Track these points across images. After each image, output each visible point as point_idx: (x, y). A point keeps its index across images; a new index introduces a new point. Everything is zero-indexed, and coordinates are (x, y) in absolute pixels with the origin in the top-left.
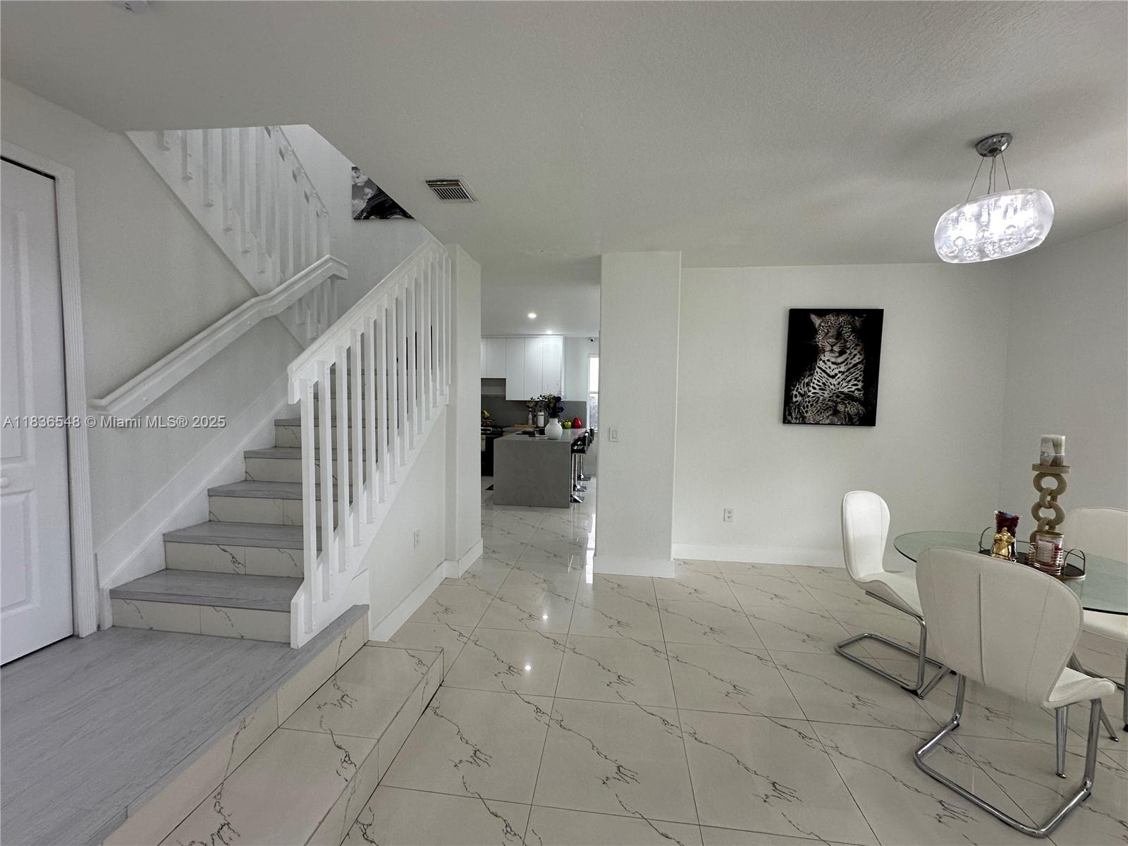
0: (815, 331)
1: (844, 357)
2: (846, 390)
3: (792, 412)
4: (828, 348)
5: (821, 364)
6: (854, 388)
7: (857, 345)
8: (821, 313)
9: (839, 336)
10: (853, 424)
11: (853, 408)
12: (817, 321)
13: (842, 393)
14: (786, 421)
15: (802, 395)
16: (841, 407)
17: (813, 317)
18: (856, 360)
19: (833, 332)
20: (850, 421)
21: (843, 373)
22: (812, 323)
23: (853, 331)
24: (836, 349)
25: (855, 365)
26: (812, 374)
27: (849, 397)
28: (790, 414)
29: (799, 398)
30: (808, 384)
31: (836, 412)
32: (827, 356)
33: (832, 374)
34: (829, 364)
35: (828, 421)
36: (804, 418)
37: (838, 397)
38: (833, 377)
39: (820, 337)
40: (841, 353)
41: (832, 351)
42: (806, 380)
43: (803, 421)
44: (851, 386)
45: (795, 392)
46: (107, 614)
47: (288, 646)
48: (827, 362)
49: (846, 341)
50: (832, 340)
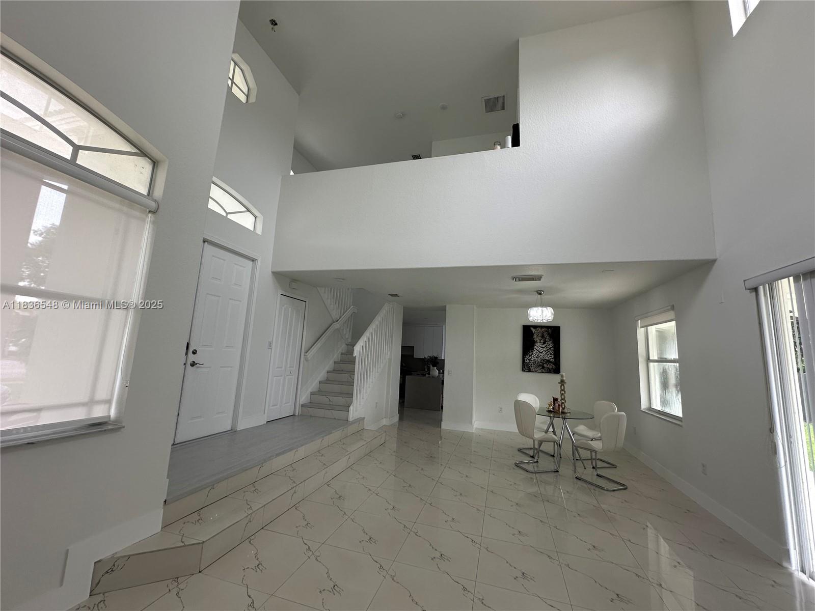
0: (533, 334)
1: (546, 344)
2: (547, 358)
3: (526, 367)
4: (539, 341)
5: (536, 347)
6: (550, 358)
7: (550, 340)
8: (535, 327)
9: (543, 337)
10: (551, 373)
11: (550, 366)
12: (533, 330)
13: (545, 359)
14: (523, 371)
16: (545, 365)
17: (532, 329)
18: (550, 346)
19: (540, 335)
20: (550, 371)
21: (545, 351)
22: (532, 332)
23: (548, 334)
24: (542, 341)
25: (550, 348)
26: (533, 351)
27: (548, 361)
28: (524, 368)
29: (528, 361)
30: (531, 355)
31: (543, 367)
32: (538, 344)
33: (541, 351)
35: (540, 371)
36: (530, 369)
37: (544, 361)
38: (541, 353)
39: (535, 337)
40: (544, 343)
41: (540, 342)
42: (531, 354)
43: (530, 371)
44: (550, 357)
45: (526, 358)
46: (300, 411)
47: (347, 420)
48: (538, 347)
49: (546, 339)
50: (540, 338)
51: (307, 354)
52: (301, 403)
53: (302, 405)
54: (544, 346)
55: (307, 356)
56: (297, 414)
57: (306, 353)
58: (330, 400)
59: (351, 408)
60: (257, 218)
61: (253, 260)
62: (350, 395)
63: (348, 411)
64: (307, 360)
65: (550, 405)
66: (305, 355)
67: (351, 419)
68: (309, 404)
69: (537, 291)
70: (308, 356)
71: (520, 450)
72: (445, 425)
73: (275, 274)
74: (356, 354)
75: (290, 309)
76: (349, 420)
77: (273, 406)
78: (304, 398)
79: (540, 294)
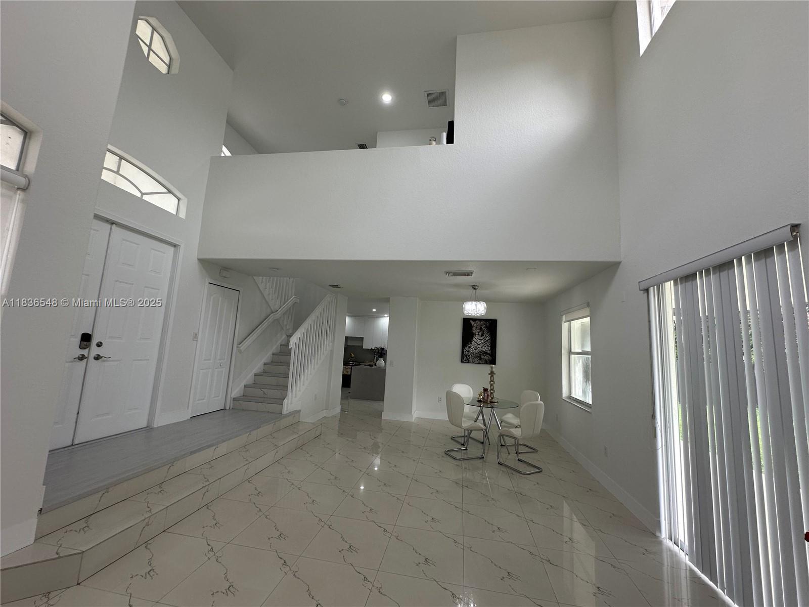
0: (472, 327)
1: (484, 337)
2: (484, 350)
3: (465, 358)
5: (474, 339)
6: (487, 349)
7: (488, 333)
8: (475, 320)
9: (481, 329)
10: (487, 364)
11: (487, 357)
12: (473, 323)
14: (462, 362)
15: (468, 351)
16: (482, 357)
17: (471, 321)
18: (488, 338)
19: (478, 327)
20: (486, 362)
21: (483, 343)
22: (471, 324)
23: (486, 328)
24: (480, 334)
25: (487, 340)
26: (471, 344)
27: (485, 353)
28: (463, 359)
29: (467, 353)
30: (470, 347)
31: (481, 359)
32: (477, 336)
33: (479, 343)
34: (478, 339)
35: (478, 362)
36: (469, 360)
37: (481, 352)
38: (479, 345)
39: (474, 329)
40: (482, 336)
41: (478, 334)
43: (468, 362)
44: (486, 349)
45: (465, 350)
46: (232, 404)
47: (281, 413)
48: (477, 339)
49: (484, 331)
50: (478, 331)
51: (240, 346)
52: (233, 396)
53: (234, 398)
54: (481, 338)
55: (239, 347)
56: (228, 408)
57: (239, 344)
58: (264, 393)
59: (285, 401)
60: (180, 200)
61: (175, 246)
62: (285, 387)
63: (282, 404)
64: (240, 352)
65: (480, 395)
66: (237, 347)
67: (285, 412)
68: (242, 397)
69: (472, 286)
70: (241, 348)
71: (453, 438)
72: (385, 416)
73: (202, 261)
74: (291, 346)
75: (220, 299)
76: (283, 413)
77: (198, 400)
78: (236, 391)
79: (475, 289)
